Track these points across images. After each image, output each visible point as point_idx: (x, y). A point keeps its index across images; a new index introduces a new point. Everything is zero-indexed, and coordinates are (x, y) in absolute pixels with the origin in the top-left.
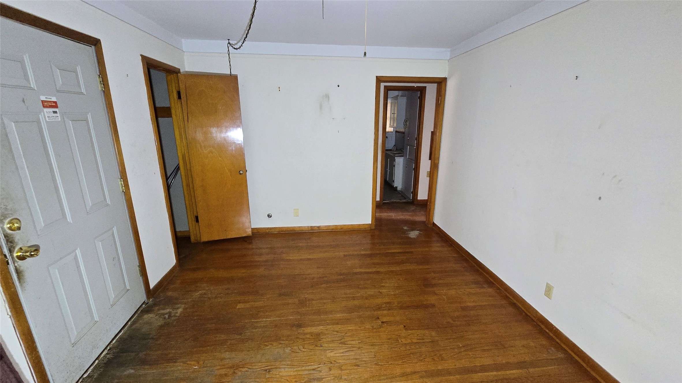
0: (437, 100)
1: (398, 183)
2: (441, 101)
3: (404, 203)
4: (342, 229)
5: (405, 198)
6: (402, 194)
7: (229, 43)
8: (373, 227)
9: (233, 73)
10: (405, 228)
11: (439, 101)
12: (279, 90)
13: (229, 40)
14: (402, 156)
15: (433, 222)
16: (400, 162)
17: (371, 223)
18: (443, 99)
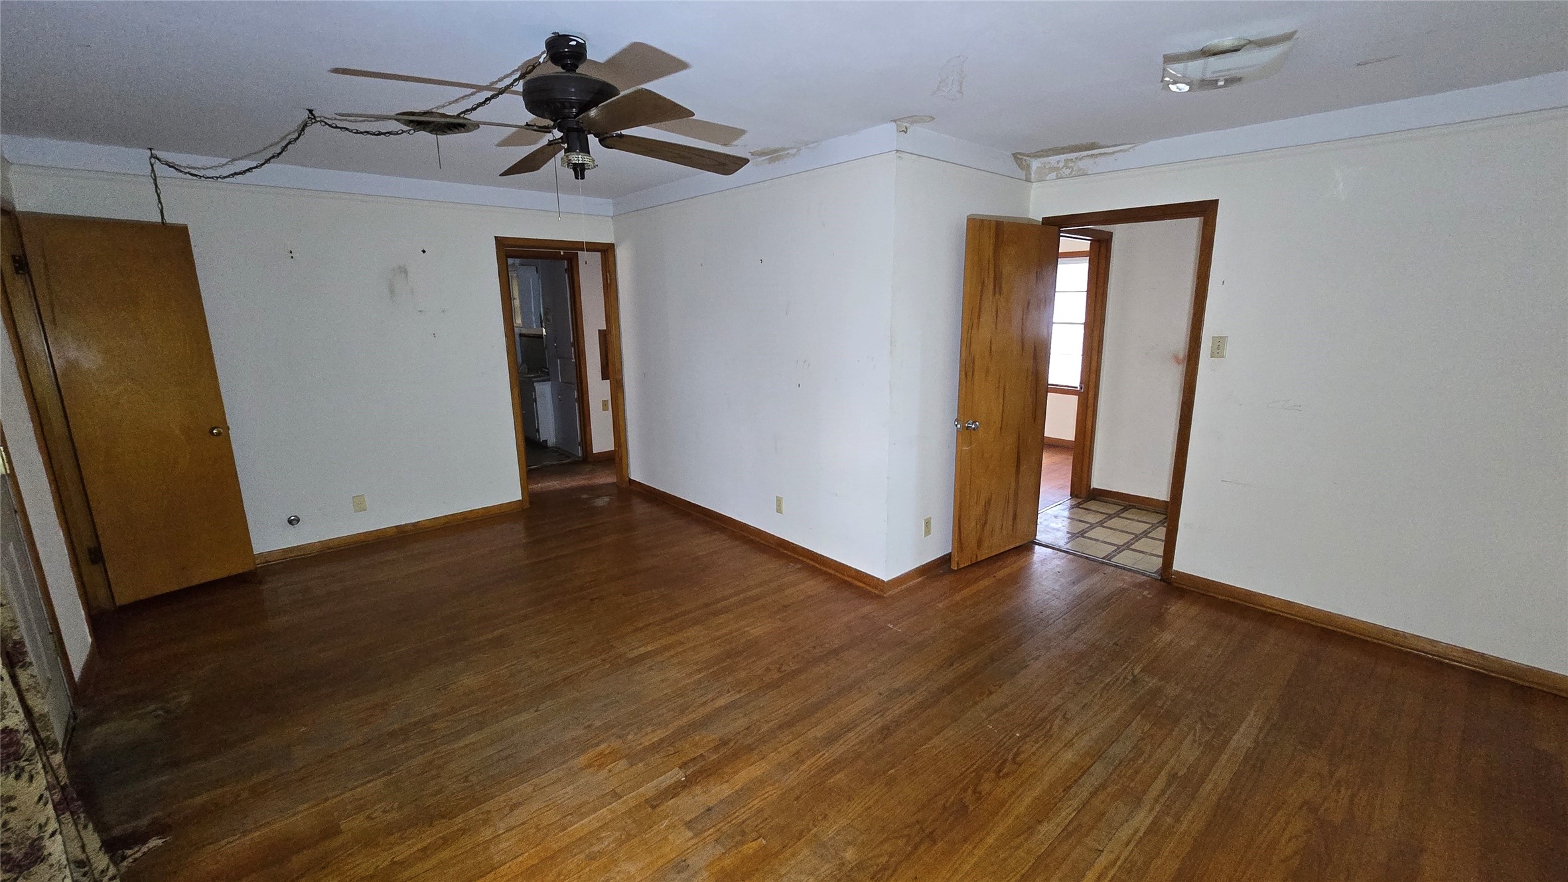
0: (605, 279)
1: (548, 432)
2: (611, 280)
3: (569, 463)
4: (464, 519)
5: (568, 457)
6: (558, 451)
7: (152, 156)
8: (527, 505)
9: (169, 219)
10: (585, 496)
11: (607, 280)
12: (292, 257)
13: (151, 149)
14: (548, 380)
15: (630, 479)
16: (544, 392)
17: (521, 499)
18: (613, 277)
